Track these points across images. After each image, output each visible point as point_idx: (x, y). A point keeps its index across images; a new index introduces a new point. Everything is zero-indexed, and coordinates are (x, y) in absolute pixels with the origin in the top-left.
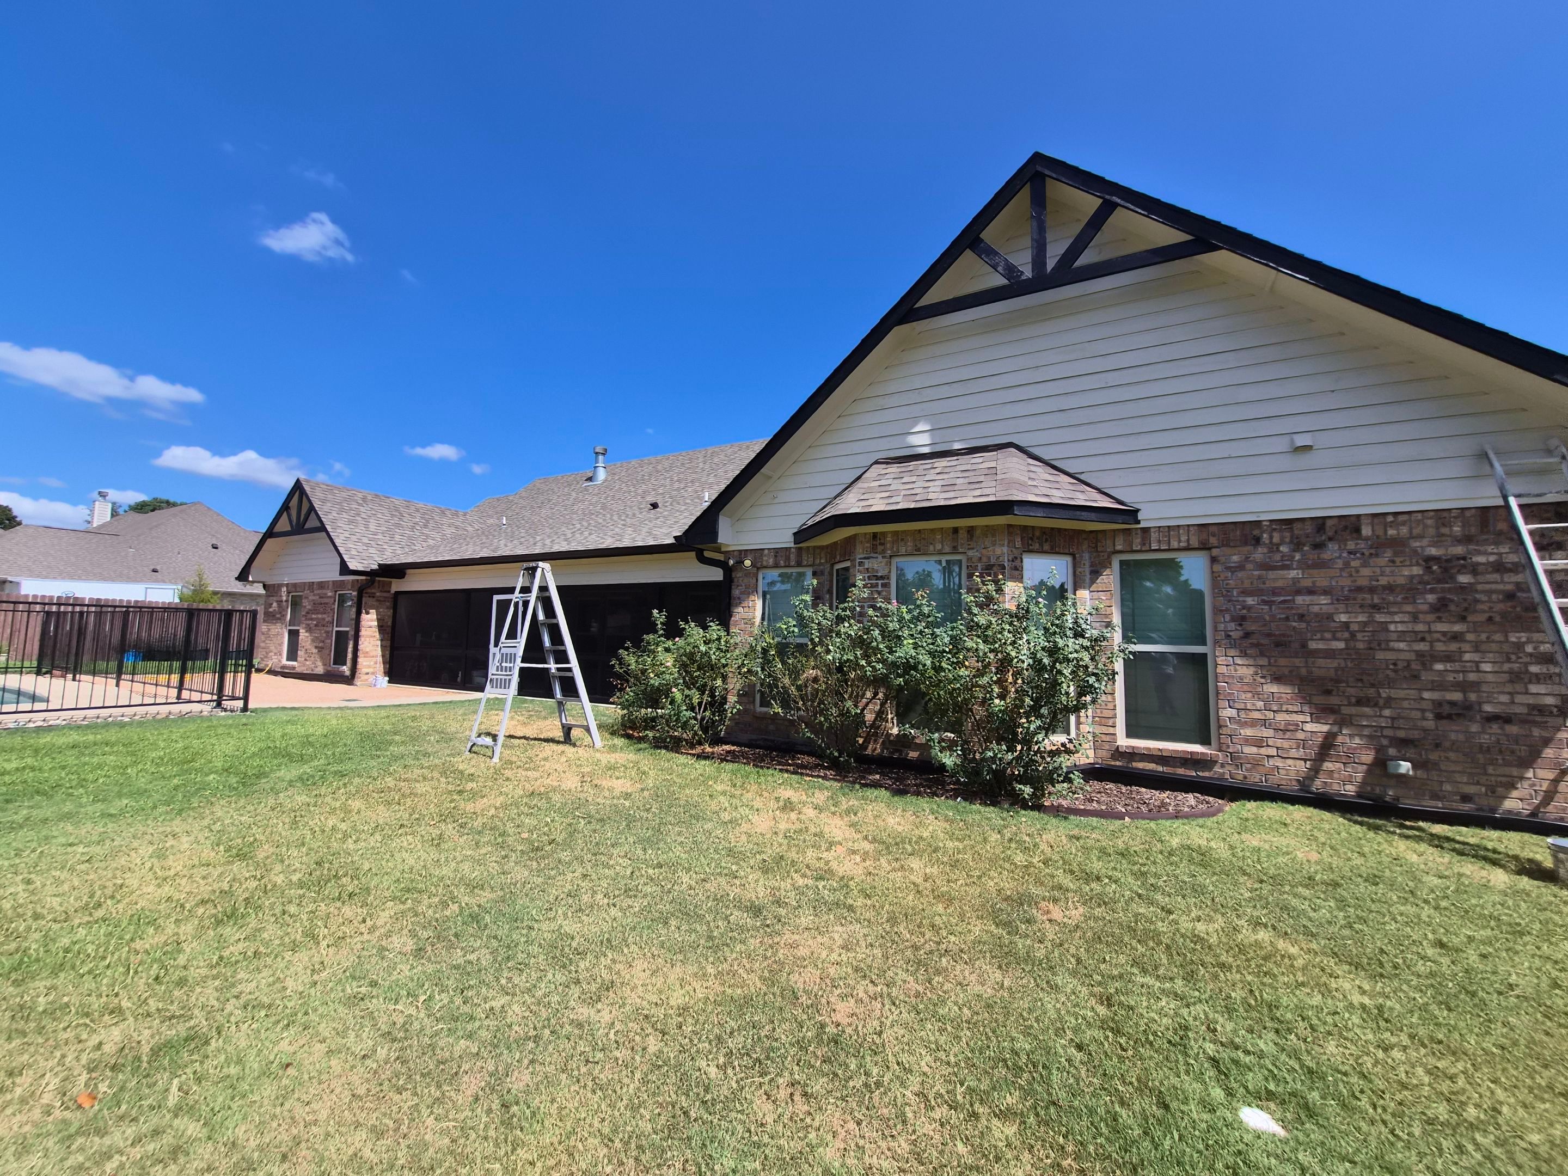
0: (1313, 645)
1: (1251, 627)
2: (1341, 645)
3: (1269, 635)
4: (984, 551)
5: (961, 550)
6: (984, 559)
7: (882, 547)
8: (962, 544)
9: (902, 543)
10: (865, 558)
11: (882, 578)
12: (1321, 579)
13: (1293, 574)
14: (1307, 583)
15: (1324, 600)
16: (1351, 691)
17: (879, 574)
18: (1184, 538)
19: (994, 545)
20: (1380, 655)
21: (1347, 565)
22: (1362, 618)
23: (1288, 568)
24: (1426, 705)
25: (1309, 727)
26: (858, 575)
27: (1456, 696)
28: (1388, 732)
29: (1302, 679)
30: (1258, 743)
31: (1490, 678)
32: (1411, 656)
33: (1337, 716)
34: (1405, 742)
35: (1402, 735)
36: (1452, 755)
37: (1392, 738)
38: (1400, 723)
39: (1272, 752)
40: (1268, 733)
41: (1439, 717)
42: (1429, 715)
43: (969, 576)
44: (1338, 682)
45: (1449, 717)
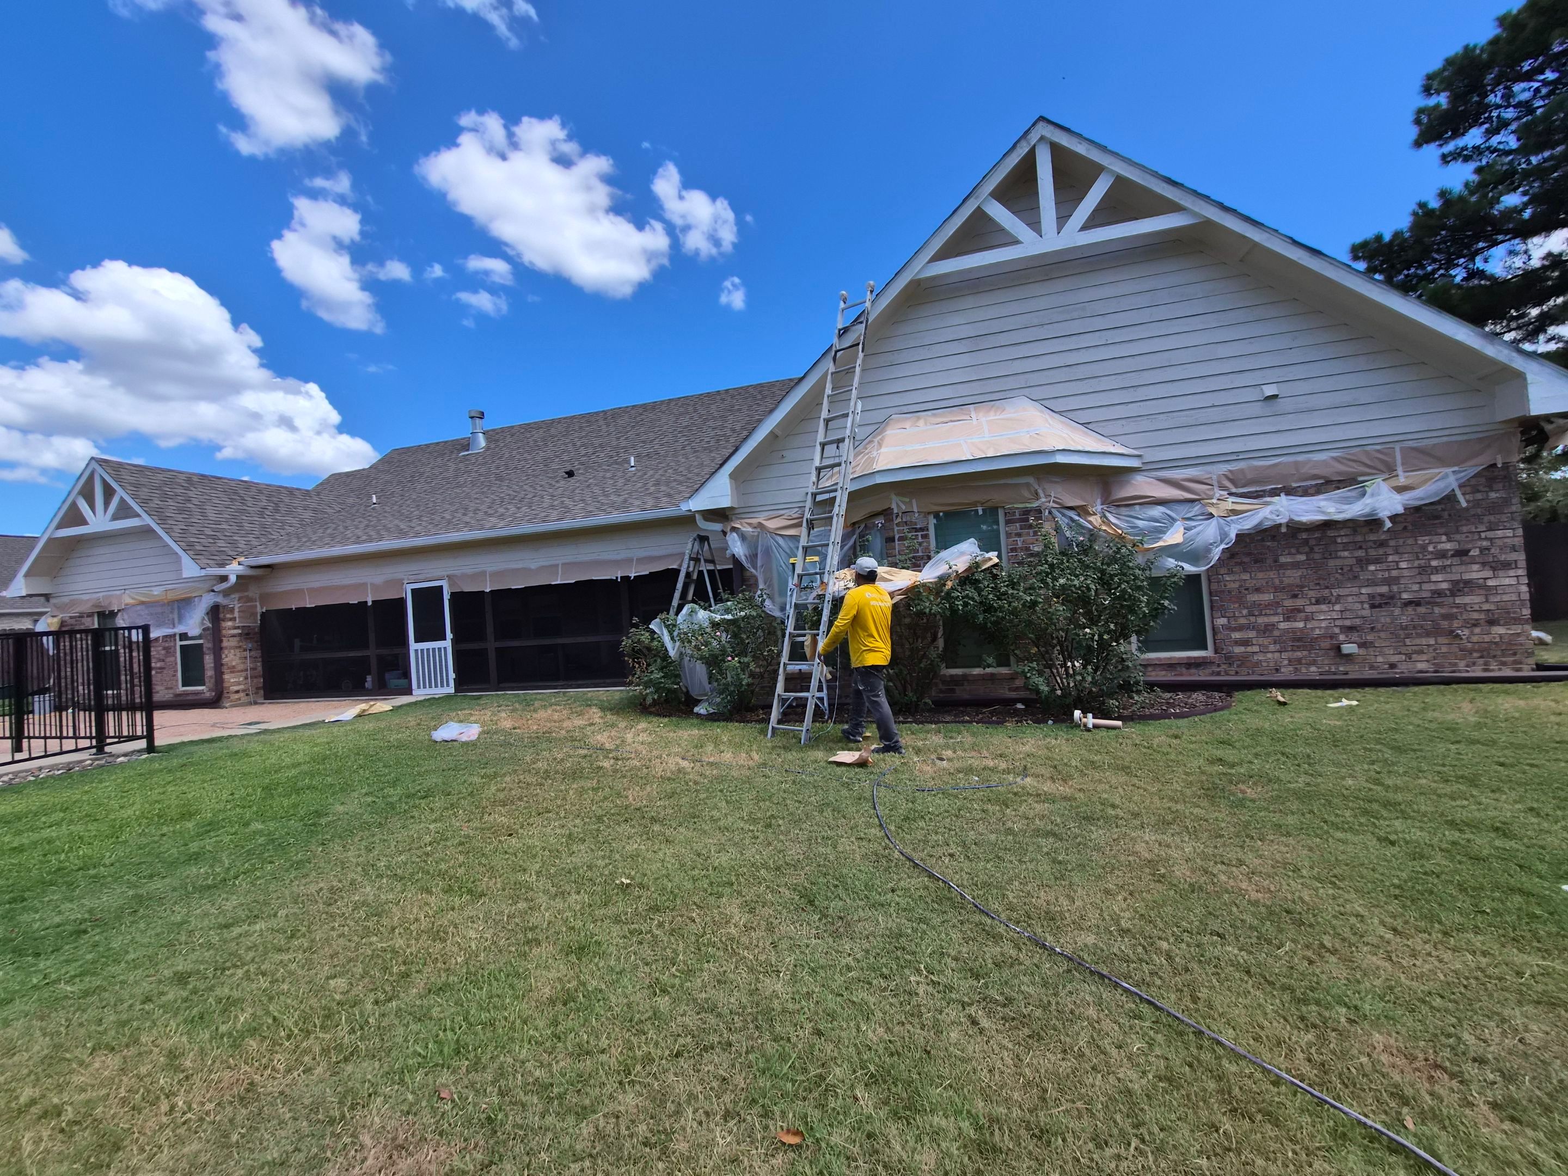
0: (1283, 559)
2: (1303, 557)
3: (1249, 554)
10: (903, 512)
11: (921, 529)
16: (1312, 593)
17: (920, 526)
24: (1364, 598)
25: (1283, 626)
26: (896, 529)
27: (1384, 589)
28: (1338, 623)
29: (1276, 588)
30: (1246, 643)
31: (1406, 573)
32: (1353, 561)
33: (1303, 614)
34: (1351, 629)
35: (1348, 623)
36: (1383, 635)
37: (1341, 627)
38: (1348, 615)
39: (1256, 649)
40: (1252, 634)
41: (1373, 606)
42: (1366, 606)
43: (1008, 522)
44: (1303, 587)
45: (1380, 606)
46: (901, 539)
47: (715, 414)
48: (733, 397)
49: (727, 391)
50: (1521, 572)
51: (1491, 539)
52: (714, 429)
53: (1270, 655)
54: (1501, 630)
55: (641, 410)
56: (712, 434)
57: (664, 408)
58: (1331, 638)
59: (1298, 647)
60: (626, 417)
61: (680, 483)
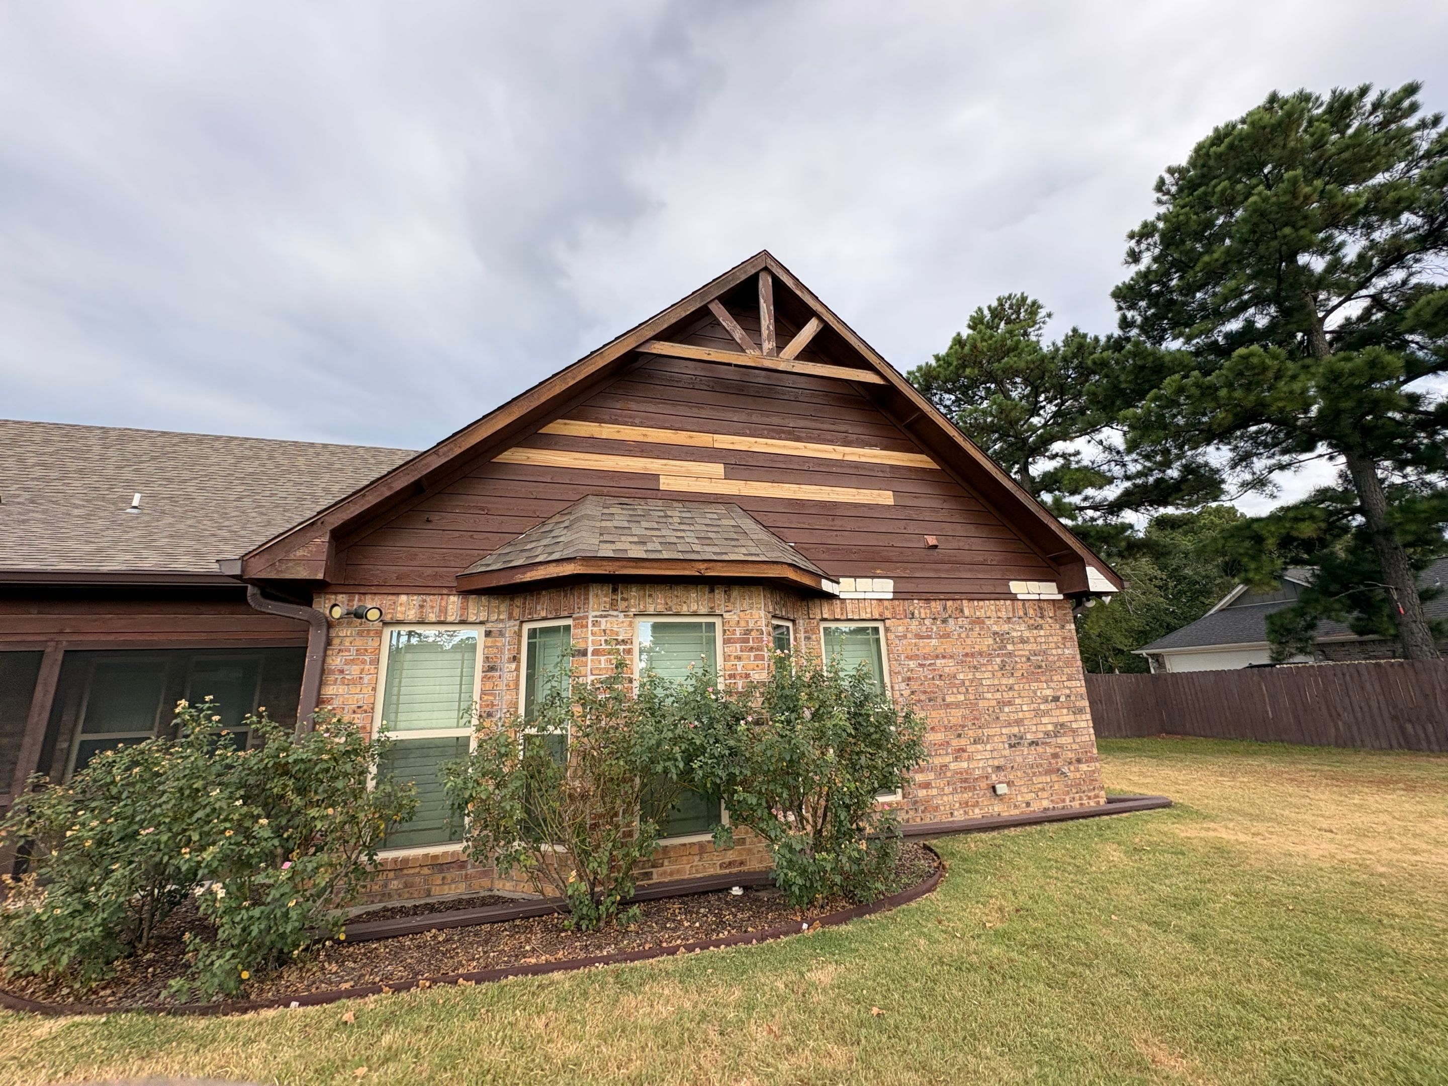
0: (949, 699)
1: (915, 686)
2: (961, 698)
3: (925, 692)
4: (742, 614)
5: (718, 612)
6: (743, 623)
7: (626, 604)
8: (719, 605)
9: (650, 601)
10: (601, 616)
11: (624, 642)
12: (947, 647)
13: (934, 642)
14: (940, 650)
15: (951, 662)
16: (971, 733)
17: (620, 638)
18: (869, 610)
19: (751, 608)
20: (981, 704)
21: (959, 635)
22: (970, 676)
23: (929, 637)
24: (1004, 738)
25: (953, 766)
26: (591, 638)
27: (1015, 730)
28: (990, 762)
29: (945, 727)
30: (927, 785)
31: (1027, 715)
32: (994, 703)
33: (966, 754)
34: (998, 768)
35: (996, 763)
36: (1019, 774)
37: (992, 767)
38: (995, 754)
39: (934, 792)
40: (931, 776)
41: (1011, 746)
42: (1007, 746)
43: (726, 642)
44: (963, 726)
45: (1014, 746)
46: (596, 652)
47: (303, 468)
48: (333, 454)
49: (325, 446)
50: (1089, 716)
51: (1069, 688)
52: (296, 484)
53: (945, 798)
54: (1084, 767)
55: (176, 440)
56: (294, 489)
57: (217, 444)
58: (987, 778)
59: (965, 788)
60: (146, 445)
61: (225, 540)
